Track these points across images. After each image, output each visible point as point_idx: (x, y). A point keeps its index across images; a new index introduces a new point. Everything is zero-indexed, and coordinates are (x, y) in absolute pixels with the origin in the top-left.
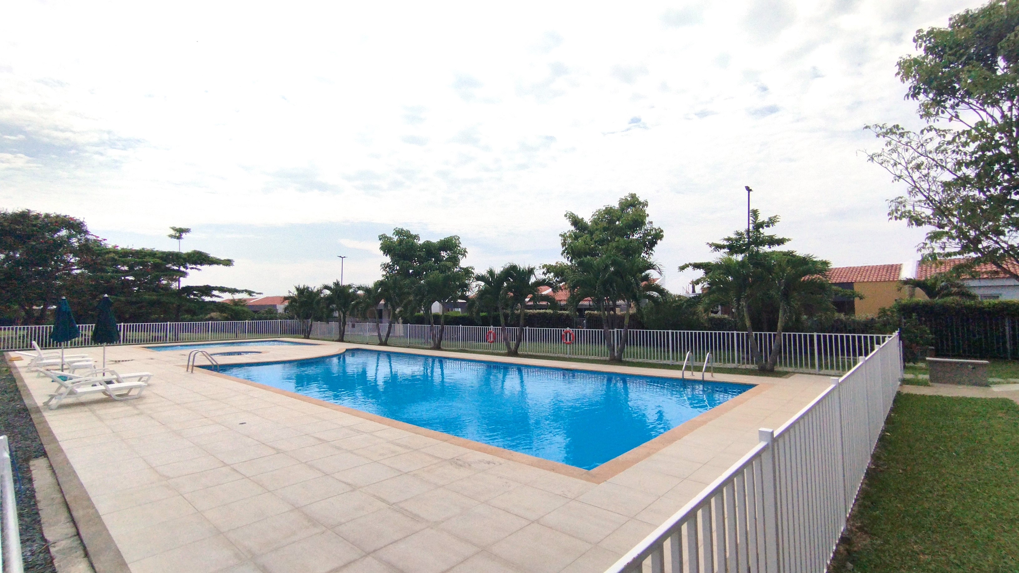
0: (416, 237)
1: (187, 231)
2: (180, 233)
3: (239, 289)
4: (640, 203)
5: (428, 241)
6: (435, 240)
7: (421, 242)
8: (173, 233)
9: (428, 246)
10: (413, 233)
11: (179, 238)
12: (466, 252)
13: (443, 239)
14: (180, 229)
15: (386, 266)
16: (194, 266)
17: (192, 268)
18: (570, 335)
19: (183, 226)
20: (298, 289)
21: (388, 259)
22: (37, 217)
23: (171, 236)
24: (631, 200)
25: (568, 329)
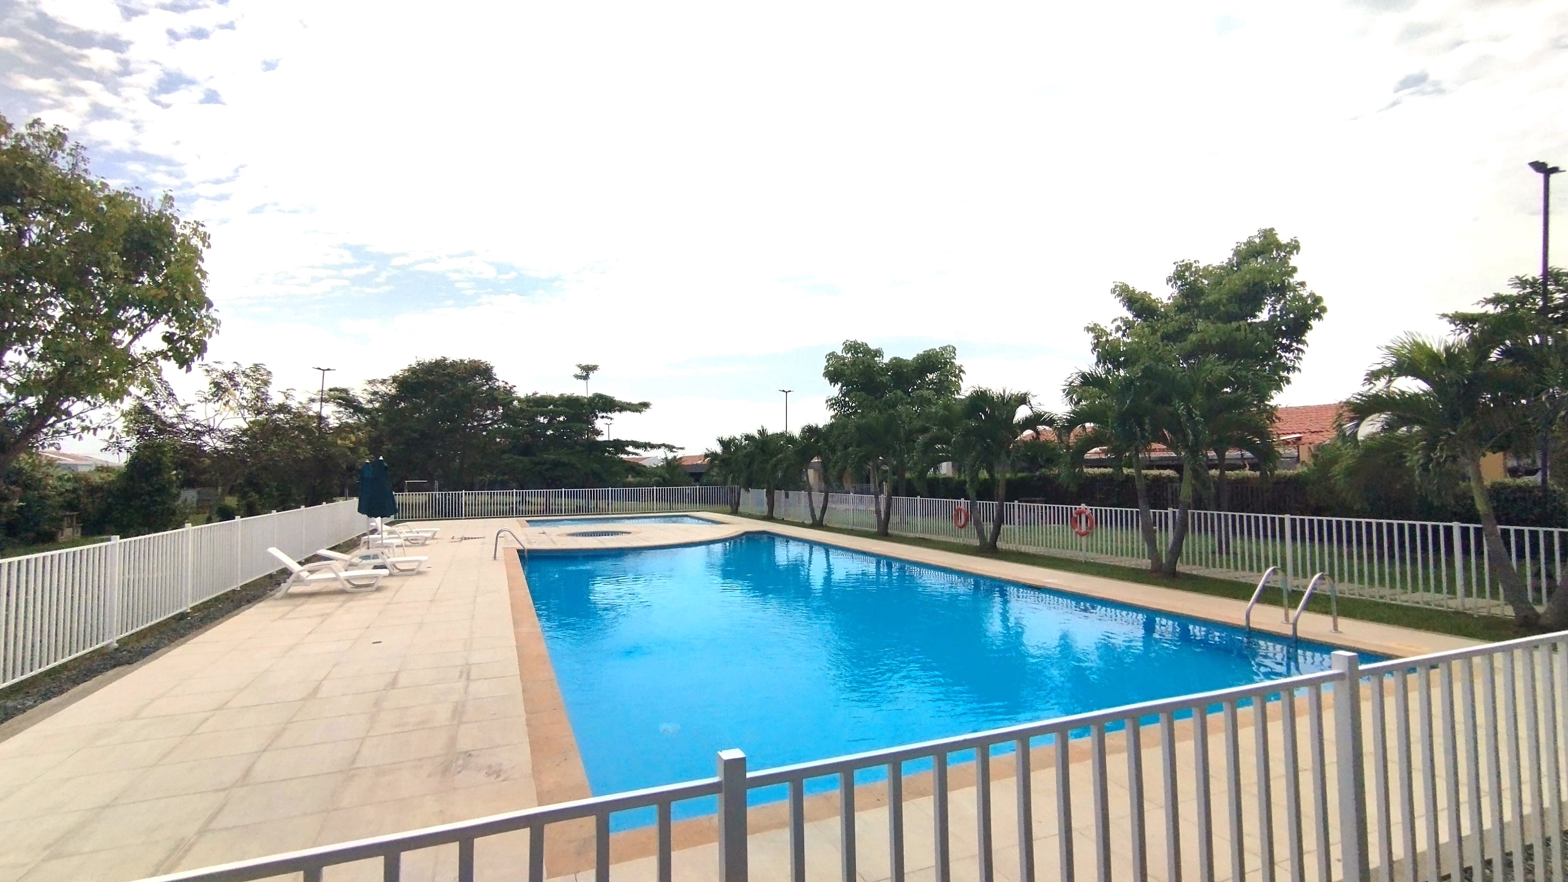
0: (878, 353)
1: (594, 368)
2: (587, 371)
3: (653, 442)
4: (1279, 247)
5: (895, 358)
6: (909, 355)
7: (886, 360)
8: (578, 371)
9: (897, 365)
10: (873, 346)
11: (586, 378)
12: (963, 372)
13: (921, 353)
14: (588, 366)
15: (833, 403)
16: (604, 414)
17: (603, 417)
18: (1087, 518)
19: (591, 363)
20: (721, 442)
21: (835, 391)
22: (454, 364)
23: (577, 377)
24: (1261, 243)
25: (1083, 506)
